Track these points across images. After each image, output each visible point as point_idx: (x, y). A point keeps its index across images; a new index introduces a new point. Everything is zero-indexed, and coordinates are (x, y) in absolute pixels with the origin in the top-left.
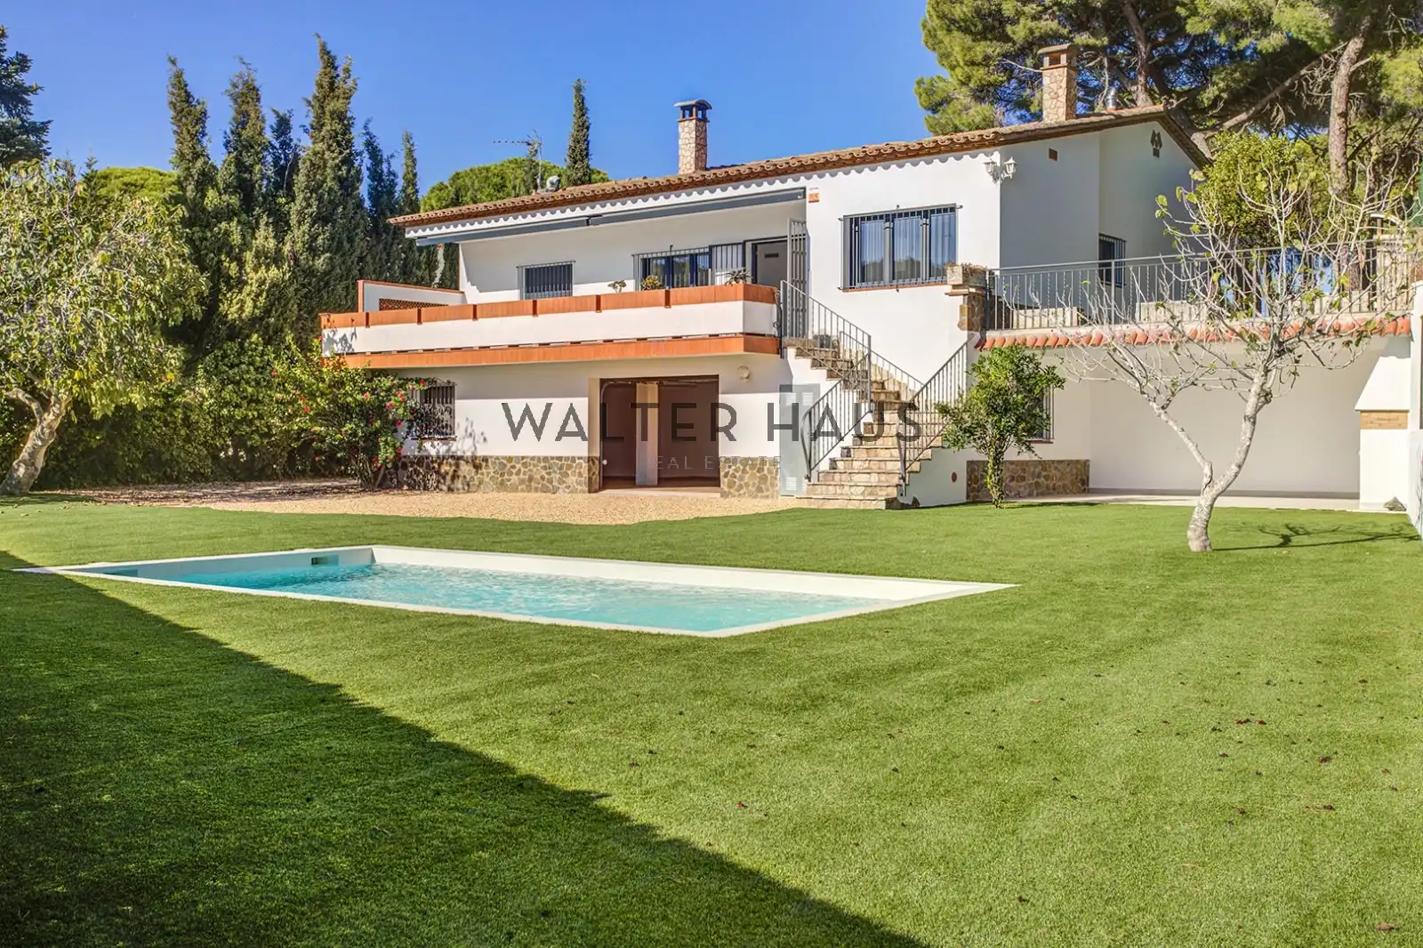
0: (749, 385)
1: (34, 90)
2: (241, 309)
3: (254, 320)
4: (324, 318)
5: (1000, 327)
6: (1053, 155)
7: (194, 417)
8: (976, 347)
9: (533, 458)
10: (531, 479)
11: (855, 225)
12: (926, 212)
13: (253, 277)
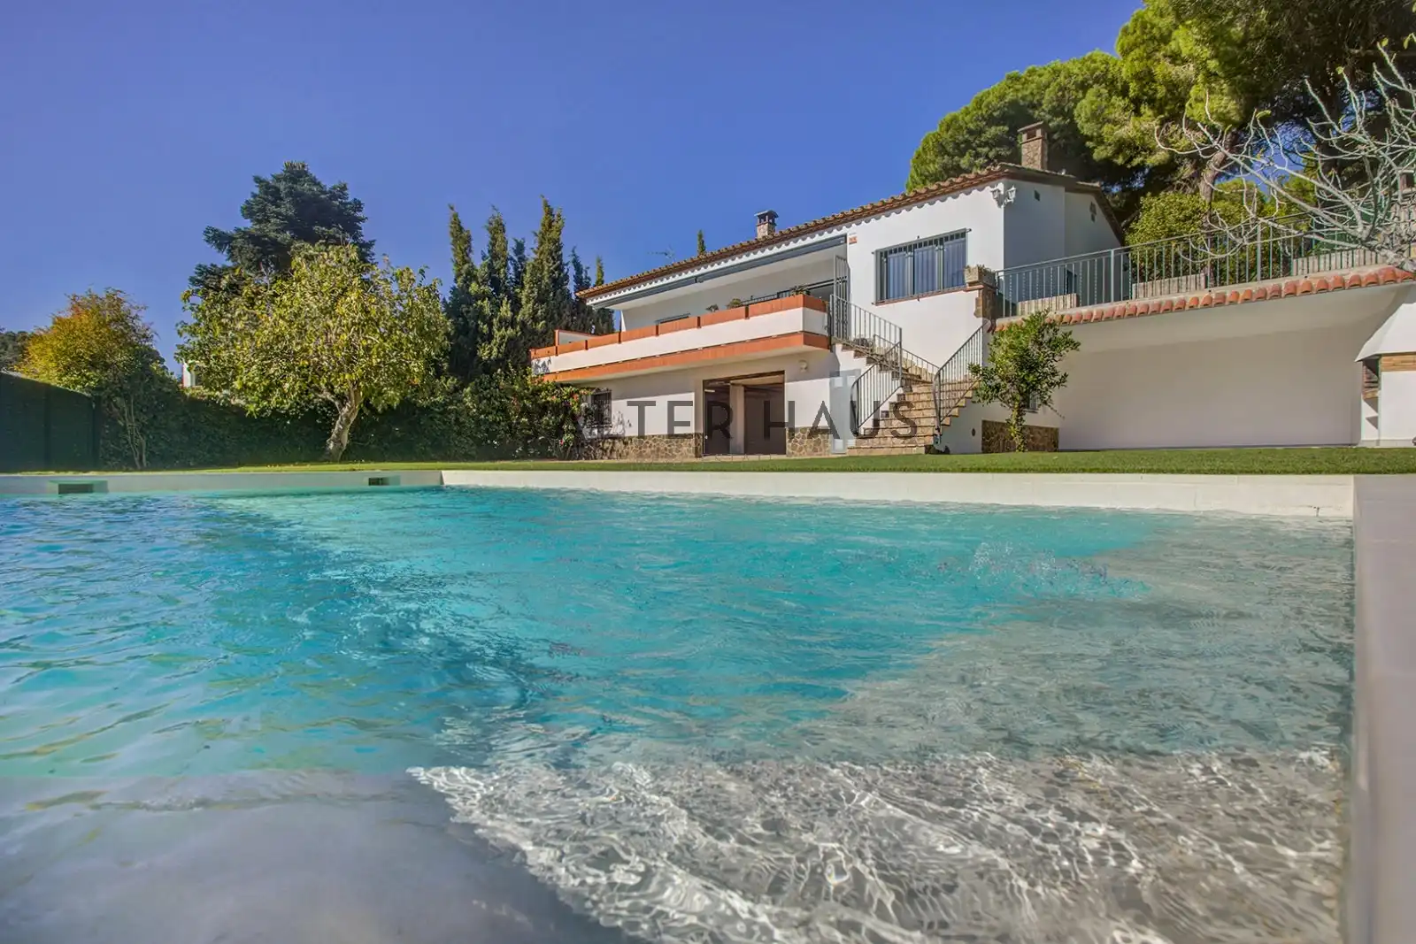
0: (808, 374)
1: (362, 220)
2: (490, 353)
3: (498, 360)
4: (532, 352)
5: (1007, 315)
6: (1037, 196)
7: (462, 420)
8: (989, 331)
9: (659, 436)
10: (658, 449)
11: (883, 256)
12: (941, 240)
13: (497, 334)
